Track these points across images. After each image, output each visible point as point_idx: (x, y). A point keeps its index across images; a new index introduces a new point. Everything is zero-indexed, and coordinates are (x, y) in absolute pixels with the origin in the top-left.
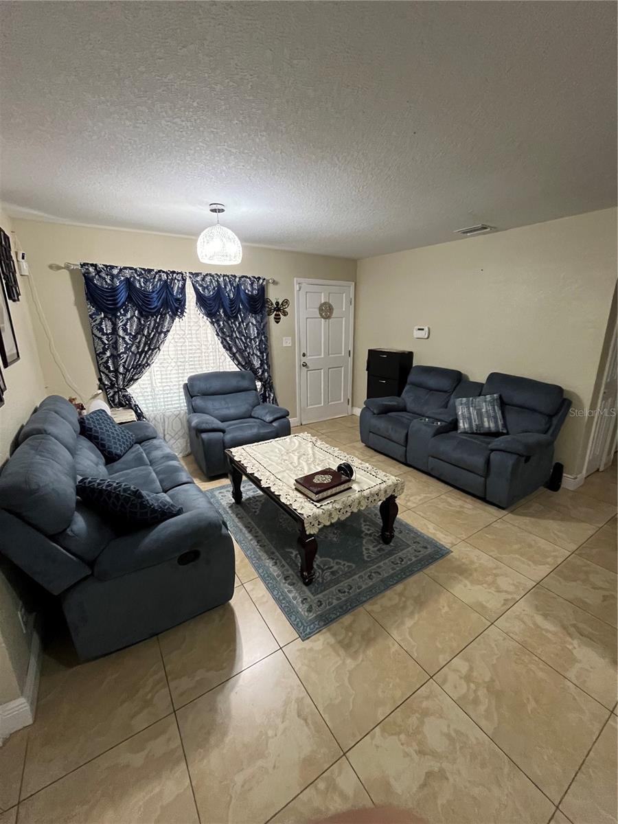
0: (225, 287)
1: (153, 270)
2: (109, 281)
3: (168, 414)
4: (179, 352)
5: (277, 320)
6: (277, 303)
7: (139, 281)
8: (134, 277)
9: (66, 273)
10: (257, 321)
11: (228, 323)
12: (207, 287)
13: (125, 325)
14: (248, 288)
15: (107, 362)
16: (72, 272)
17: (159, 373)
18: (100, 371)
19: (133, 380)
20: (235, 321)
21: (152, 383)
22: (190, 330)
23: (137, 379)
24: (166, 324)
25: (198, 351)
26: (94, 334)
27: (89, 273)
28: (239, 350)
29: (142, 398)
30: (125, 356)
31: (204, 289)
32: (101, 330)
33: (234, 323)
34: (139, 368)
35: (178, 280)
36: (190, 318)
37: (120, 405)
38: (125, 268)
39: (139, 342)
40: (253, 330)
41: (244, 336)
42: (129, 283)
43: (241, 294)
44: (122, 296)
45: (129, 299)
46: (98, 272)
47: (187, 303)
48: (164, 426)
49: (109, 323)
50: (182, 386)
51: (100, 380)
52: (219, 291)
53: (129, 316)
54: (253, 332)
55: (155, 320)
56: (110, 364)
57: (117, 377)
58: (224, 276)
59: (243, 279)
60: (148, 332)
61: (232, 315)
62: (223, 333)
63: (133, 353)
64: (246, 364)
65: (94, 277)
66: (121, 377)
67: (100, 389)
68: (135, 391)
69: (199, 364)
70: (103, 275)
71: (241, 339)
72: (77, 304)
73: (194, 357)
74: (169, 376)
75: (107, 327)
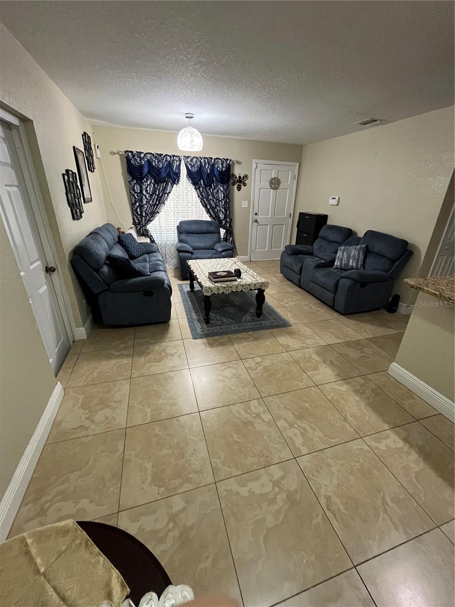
0: (205, 166)
1: (163, 154)
2: (139, 162)
3: (168, 243)
4: (175, 206)
5: (239, 189)
6: (240, 177)
7: (155, 161)
8: (152, 159)
9: (117, 156)
10: (224, 189)
11: (206, 190)
12: (194, 166)
13: (147, 188)
14: (219, 166)
15: (137, 209)
16: (121, 156)
17: (164, 218)
18: (133, 214)
19: (150, 221)
20: (210, 188)
21: (160, 224)
22: (183, 193)
23: (152, 220)
24: (169, 188)
25: (187, 206)
26: (131, 192)
27: (128, 156)
28: (211, 207)
29: (154, 232)
30: (146, 206)
31: (192, 166)
32: (134, 190)
33: (209, 189)
34: (153, 214)
35: (177, 161)
36: (183, 185)
37: (143, 235)
38: (148, 153)
39: (154, 199)
40: (221, 195)
41: (215, 198)
42: (149, 162)
43: (215, 171)
44: (146, 170)
45: (149, 172)
46: (133, 156)
47: (181, 175)
48: (165, 250)
49: (139, 187)
50: (176, 227)
51: (133, 219)
52: (201, 168)
53: (149, 183)
54: (221, 196)
55: (163, 186)
56: (138, 210)
57: (142, 219)
58: (205, 158)
59: (216, 160)
60: (159, 192)
61: (208, 185)
62: (202, 196)
63: (150, 205)
64: (215, 217)
65: (131, 159)
66: (144, 218)
67: (133, 224)
68: (150, 227)
69: (187, 215)
70: (136, 158)
71: (213, 201)
72: (123, 174)
73: (184, 210)
74: (169, 221)
75: (137, 188)
